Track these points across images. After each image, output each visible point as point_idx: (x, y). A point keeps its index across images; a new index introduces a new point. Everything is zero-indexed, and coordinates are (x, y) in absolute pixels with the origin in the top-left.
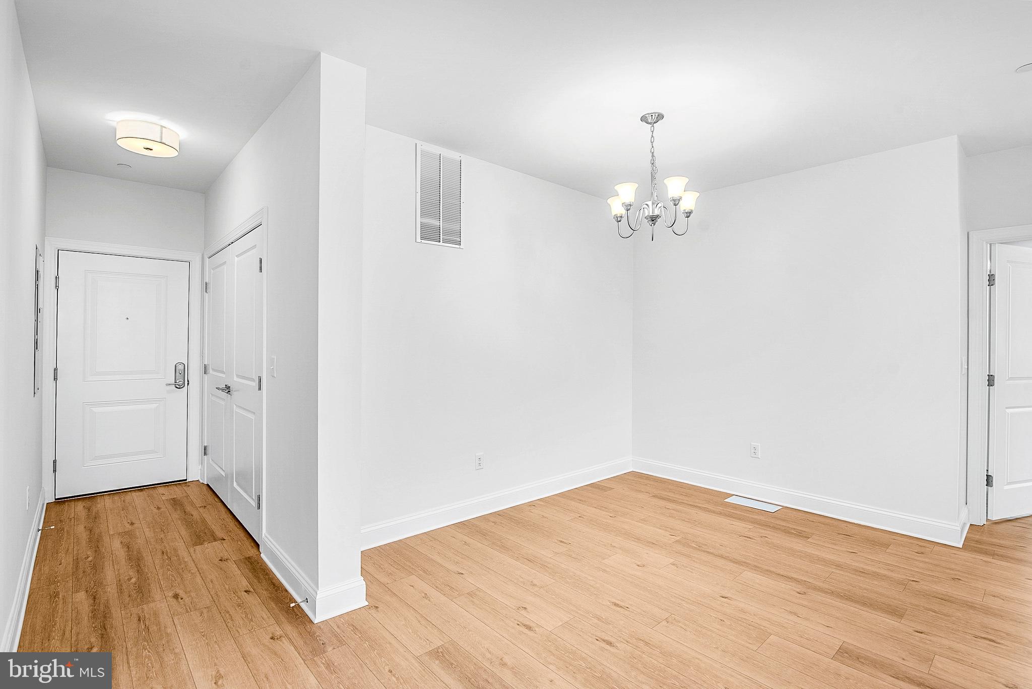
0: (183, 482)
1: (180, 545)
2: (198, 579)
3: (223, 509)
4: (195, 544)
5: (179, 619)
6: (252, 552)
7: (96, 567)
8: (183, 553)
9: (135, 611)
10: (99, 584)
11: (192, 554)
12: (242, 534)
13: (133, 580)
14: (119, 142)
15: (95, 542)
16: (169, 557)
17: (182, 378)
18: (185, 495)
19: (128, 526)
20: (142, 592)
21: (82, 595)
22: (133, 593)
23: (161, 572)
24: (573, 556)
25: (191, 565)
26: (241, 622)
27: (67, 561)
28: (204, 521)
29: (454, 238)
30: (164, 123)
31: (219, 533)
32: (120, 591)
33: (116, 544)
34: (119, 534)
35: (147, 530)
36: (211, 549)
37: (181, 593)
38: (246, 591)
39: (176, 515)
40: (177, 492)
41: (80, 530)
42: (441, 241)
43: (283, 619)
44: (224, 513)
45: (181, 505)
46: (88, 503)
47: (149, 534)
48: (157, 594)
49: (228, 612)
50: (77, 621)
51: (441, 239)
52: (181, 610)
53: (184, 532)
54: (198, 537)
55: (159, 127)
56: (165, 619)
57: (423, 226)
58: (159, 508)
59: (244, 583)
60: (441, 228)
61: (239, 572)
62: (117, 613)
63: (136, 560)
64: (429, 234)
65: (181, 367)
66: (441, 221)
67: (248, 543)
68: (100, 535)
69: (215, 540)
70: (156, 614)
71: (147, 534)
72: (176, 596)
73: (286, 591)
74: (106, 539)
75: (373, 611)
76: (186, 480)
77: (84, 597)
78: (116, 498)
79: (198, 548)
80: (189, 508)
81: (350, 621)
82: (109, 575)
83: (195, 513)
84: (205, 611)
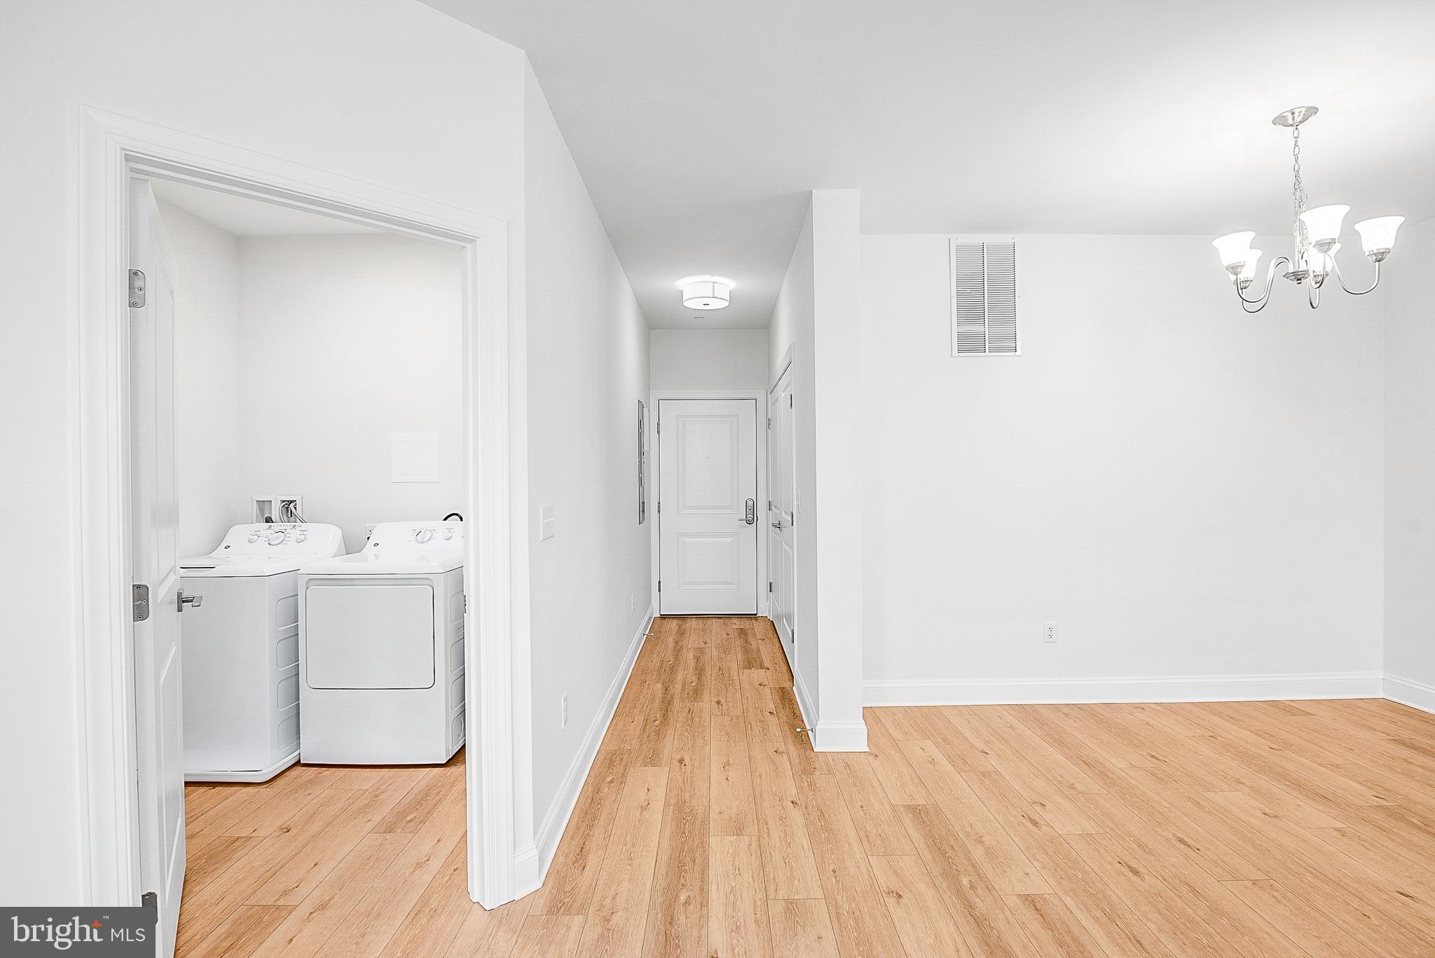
0: (752, 617)
1: (734, 666)
2: (738, 695)
3: (777, 645)
4: (745, 668)
5: (715, 718)
6: (787, 684)
7: (673, 669)
8: (734, 672)
9: (688, 705)
10: (672, 681)
11: (741, 673)
12: (785, 668)
13: (694, 684)
14: (685, 304)
15: (678, 651)
16: (723, 673)
17: (752, 513)
18: (752, 626)
19: (702, 644)
20: (697, 693)
21: (659, 686)
22: (691, 693)
23: (713, 683)
24: (1160, 775)
25: (737, 682)
26: (758, 733)
27: (656, 660)
28: (758, 651)
29: (1007, 344)
30: (716, 279)
31: (766, 664)
32: (683, 689)
33: (691, 656)
34: (694, 648)
35: (714, 649)
36: (757, 675)
37: (723, 701)
38: (770, 713)
39: (738, 642)
40: (746, 624)
41: (670, 641)
42: (987, 351)
43: (790, 740)
44: (777, 647)
45: (746, 635)
46: (679, 622)
47: (715, 653)
48: (706, 697)
49: (751, 724)
50: (652, 701)
51: (987, 348)
52: (718, 713)
53: (740, 657)
54: (749, 662)
55: (711, 284)
56: (706, 717)
57: (961, 336)
58: (728, 634)
59: (771, 707)
60: (987, 335)
61: (771, 697)
62: (677, 704)
63: (700, 671)
64: (969, 344)
65: (750, 503)
66: (986, 326)
67: (787, 676)
68: (682, 647)
69: (762, 668)
70: (701, 711)
71: (714, 653)
72: (718, 703)
73: (803, 721)
74: (685, 651)
75: (871, 758)
76: (756, 615)
77: (660, 687)
78: (701, 621)
79: (746, 671)
80: (750, 639)
81: (846, 760)
82: (680, 677)
83: (754, 644)
84: (735, 718)
